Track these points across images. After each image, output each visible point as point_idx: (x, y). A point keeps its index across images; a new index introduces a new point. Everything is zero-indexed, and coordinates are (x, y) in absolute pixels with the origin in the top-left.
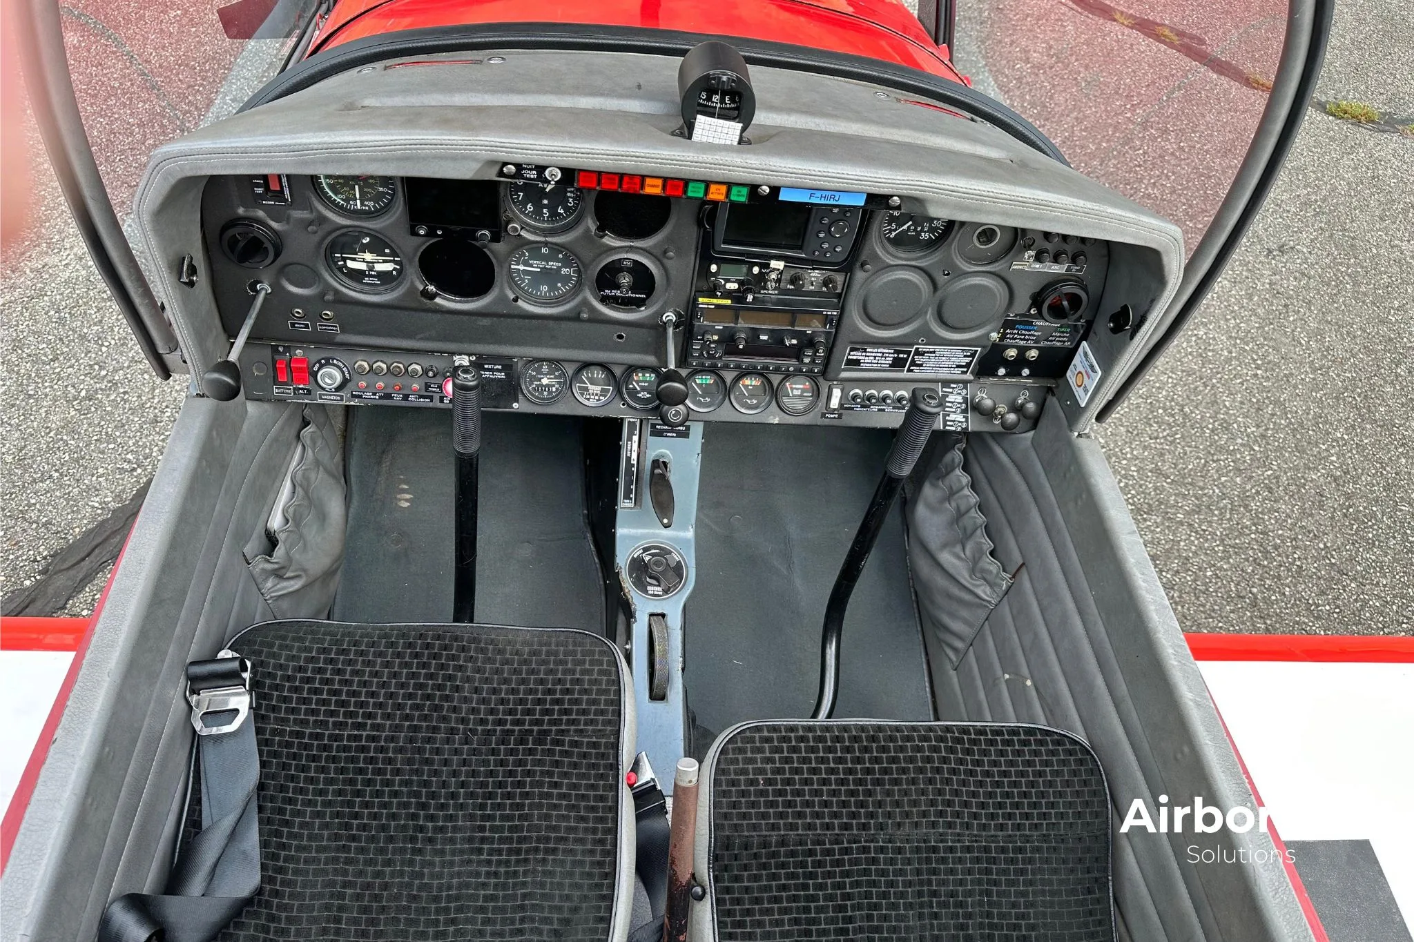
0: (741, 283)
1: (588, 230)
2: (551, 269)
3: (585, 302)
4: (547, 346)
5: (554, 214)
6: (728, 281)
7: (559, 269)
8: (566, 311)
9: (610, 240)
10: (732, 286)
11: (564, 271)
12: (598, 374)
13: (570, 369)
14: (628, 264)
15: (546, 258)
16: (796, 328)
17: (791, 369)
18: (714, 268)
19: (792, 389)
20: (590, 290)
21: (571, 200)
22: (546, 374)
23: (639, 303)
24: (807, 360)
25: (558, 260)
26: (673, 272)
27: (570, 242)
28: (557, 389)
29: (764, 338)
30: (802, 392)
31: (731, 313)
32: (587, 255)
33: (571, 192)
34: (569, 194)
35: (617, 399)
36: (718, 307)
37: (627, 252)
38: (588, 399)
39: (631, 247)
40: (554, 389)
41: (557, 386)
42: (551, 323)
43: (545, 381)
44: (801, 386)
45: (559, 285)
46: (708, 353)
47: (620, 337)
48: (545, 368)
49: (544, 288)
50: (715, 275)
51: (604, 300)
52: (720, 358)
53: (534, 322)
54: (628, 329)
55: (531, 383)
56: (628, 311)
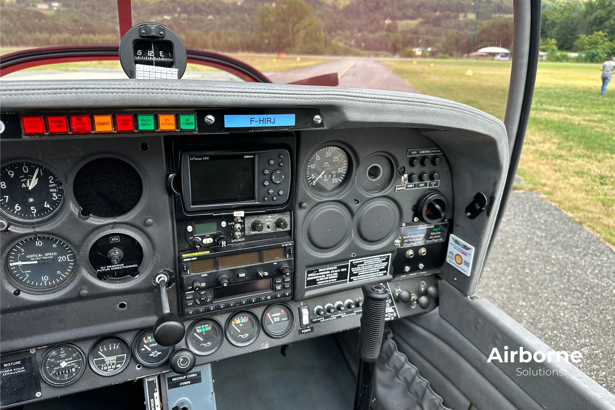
0: (214, 237)
1: (72, 214)
2: (48, 259)
3: (84, 282)
4: (57, 330)
5: (42, 211)
6: (203, 237)
7: (55, 258)
8: (67, 294)
9: (94, 221)
10: (208, 241)
11: (61, 259)
12: (112, 346)
13: (86, 347)
14: (115, 239)
15: (42, 251)
16: (265, 263)
17: (269, 298)
18: (190, 229)
19: (272, 318)
20: (86, 269)
21: (54, 195)
22: (64, 359)
23: (134, 272)
24: (279, 287)
25: (53, 250)
26: (156, 238)
27: (58, 228)
28: (77, 369)
29: (242, 275)
30: (281, 319)
31: (211, 262)
32: (76, 236)
33: (53, 188)
34: (52, 190)
35: (132, 362)
36: (200, 258)
37: (113, 228)
38: (106, 370)
39: (115, 223)
40: (74, 370)
41: (76, 366)
42: (57, 308)
43: (63, 364)
44: (279, 314)
45: (59, 272)
46: (200, 300)
47: (122, 306)
48: (63, 354)
49: (45, 279)
50: (192, 233)
51: (100, 276)
52: (211, 302)
53: (42, 310)
54: (129, 297)
55: (51, 369)
56: (125, 281)
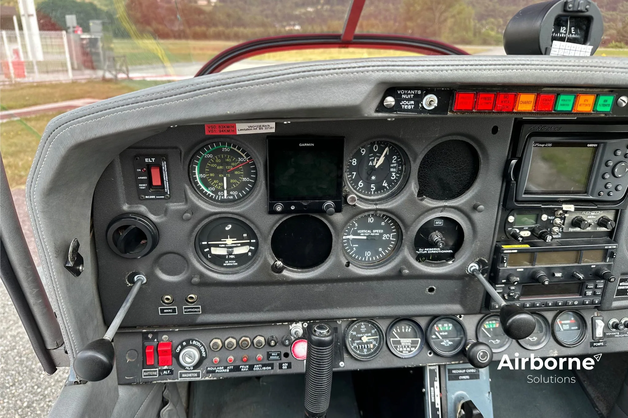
0: (532, 230)
1: (412, 194)
2: (375, 236)
3: (405, 261)
4: (370, 305)
5: (380, 188)
6: (521, 229)
7: (381, 235)
8: (387, 271)
9: (429, 203)
10: (526, 234)
11: (385, 237)
12: (405, 329)
13: (383, 325)
14: (439, 223)
15: (371, 227)
16: (582, 264)
17: (576, 303)
18: (511, 219)
19: (562, 324)
20: (409, 249)
21: (394, 174)
22: (364, 333)
23: (451, 257)
24: (589, 293)
25: (381, 227)
26: (480, 225)
27: (397, 207)
28: (374, 345)
29: (558, 275)
30: (570, 327)
31: (528, 256)
32: (408, 216)
33: (394, 167)
34: (392, 170)
35: (425, 348)
36: (520, 251)
37: (442, 211)
38: (402, 352)
39: (445, 207)
40: (372, 346)
41: (374, 343)
42: (374, 284)
43: (365, 339)
44: (568, 322)
45: (380, 249)
46: (509, 295)
47: (431, 290)
48: (363, 328)
49: (368, 254)
50: (512, 225)
51: (420, 258)
52: (518, 298)
53: (361, 284)
54: (438, 282)
55: (353, 341)
56: (439, 265)
